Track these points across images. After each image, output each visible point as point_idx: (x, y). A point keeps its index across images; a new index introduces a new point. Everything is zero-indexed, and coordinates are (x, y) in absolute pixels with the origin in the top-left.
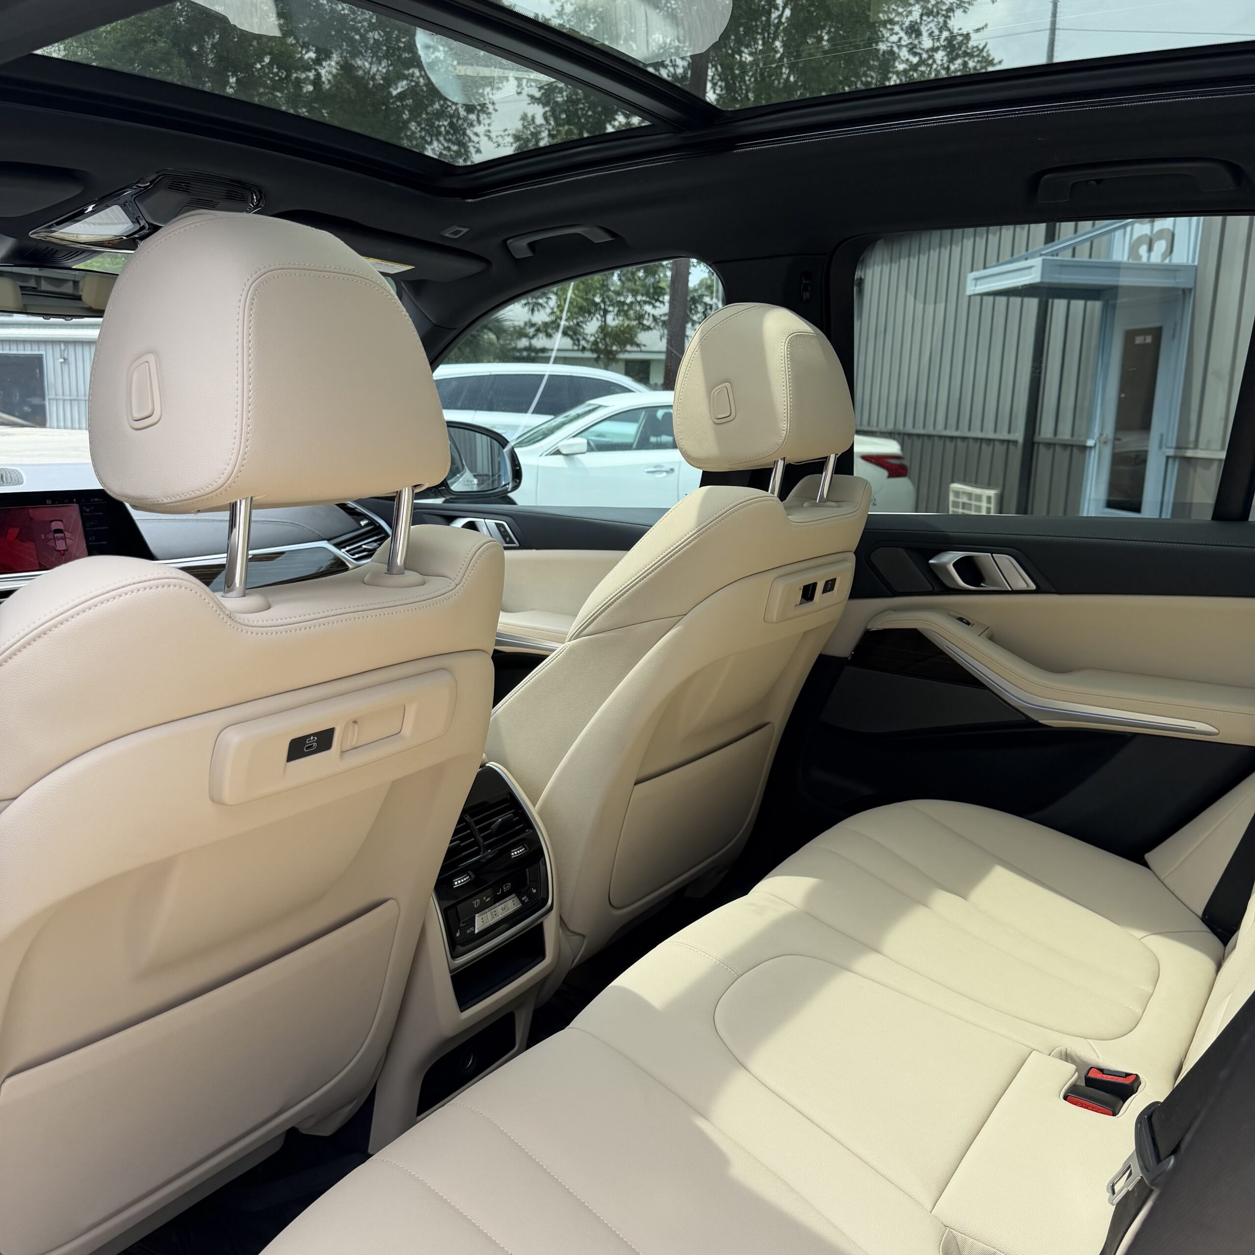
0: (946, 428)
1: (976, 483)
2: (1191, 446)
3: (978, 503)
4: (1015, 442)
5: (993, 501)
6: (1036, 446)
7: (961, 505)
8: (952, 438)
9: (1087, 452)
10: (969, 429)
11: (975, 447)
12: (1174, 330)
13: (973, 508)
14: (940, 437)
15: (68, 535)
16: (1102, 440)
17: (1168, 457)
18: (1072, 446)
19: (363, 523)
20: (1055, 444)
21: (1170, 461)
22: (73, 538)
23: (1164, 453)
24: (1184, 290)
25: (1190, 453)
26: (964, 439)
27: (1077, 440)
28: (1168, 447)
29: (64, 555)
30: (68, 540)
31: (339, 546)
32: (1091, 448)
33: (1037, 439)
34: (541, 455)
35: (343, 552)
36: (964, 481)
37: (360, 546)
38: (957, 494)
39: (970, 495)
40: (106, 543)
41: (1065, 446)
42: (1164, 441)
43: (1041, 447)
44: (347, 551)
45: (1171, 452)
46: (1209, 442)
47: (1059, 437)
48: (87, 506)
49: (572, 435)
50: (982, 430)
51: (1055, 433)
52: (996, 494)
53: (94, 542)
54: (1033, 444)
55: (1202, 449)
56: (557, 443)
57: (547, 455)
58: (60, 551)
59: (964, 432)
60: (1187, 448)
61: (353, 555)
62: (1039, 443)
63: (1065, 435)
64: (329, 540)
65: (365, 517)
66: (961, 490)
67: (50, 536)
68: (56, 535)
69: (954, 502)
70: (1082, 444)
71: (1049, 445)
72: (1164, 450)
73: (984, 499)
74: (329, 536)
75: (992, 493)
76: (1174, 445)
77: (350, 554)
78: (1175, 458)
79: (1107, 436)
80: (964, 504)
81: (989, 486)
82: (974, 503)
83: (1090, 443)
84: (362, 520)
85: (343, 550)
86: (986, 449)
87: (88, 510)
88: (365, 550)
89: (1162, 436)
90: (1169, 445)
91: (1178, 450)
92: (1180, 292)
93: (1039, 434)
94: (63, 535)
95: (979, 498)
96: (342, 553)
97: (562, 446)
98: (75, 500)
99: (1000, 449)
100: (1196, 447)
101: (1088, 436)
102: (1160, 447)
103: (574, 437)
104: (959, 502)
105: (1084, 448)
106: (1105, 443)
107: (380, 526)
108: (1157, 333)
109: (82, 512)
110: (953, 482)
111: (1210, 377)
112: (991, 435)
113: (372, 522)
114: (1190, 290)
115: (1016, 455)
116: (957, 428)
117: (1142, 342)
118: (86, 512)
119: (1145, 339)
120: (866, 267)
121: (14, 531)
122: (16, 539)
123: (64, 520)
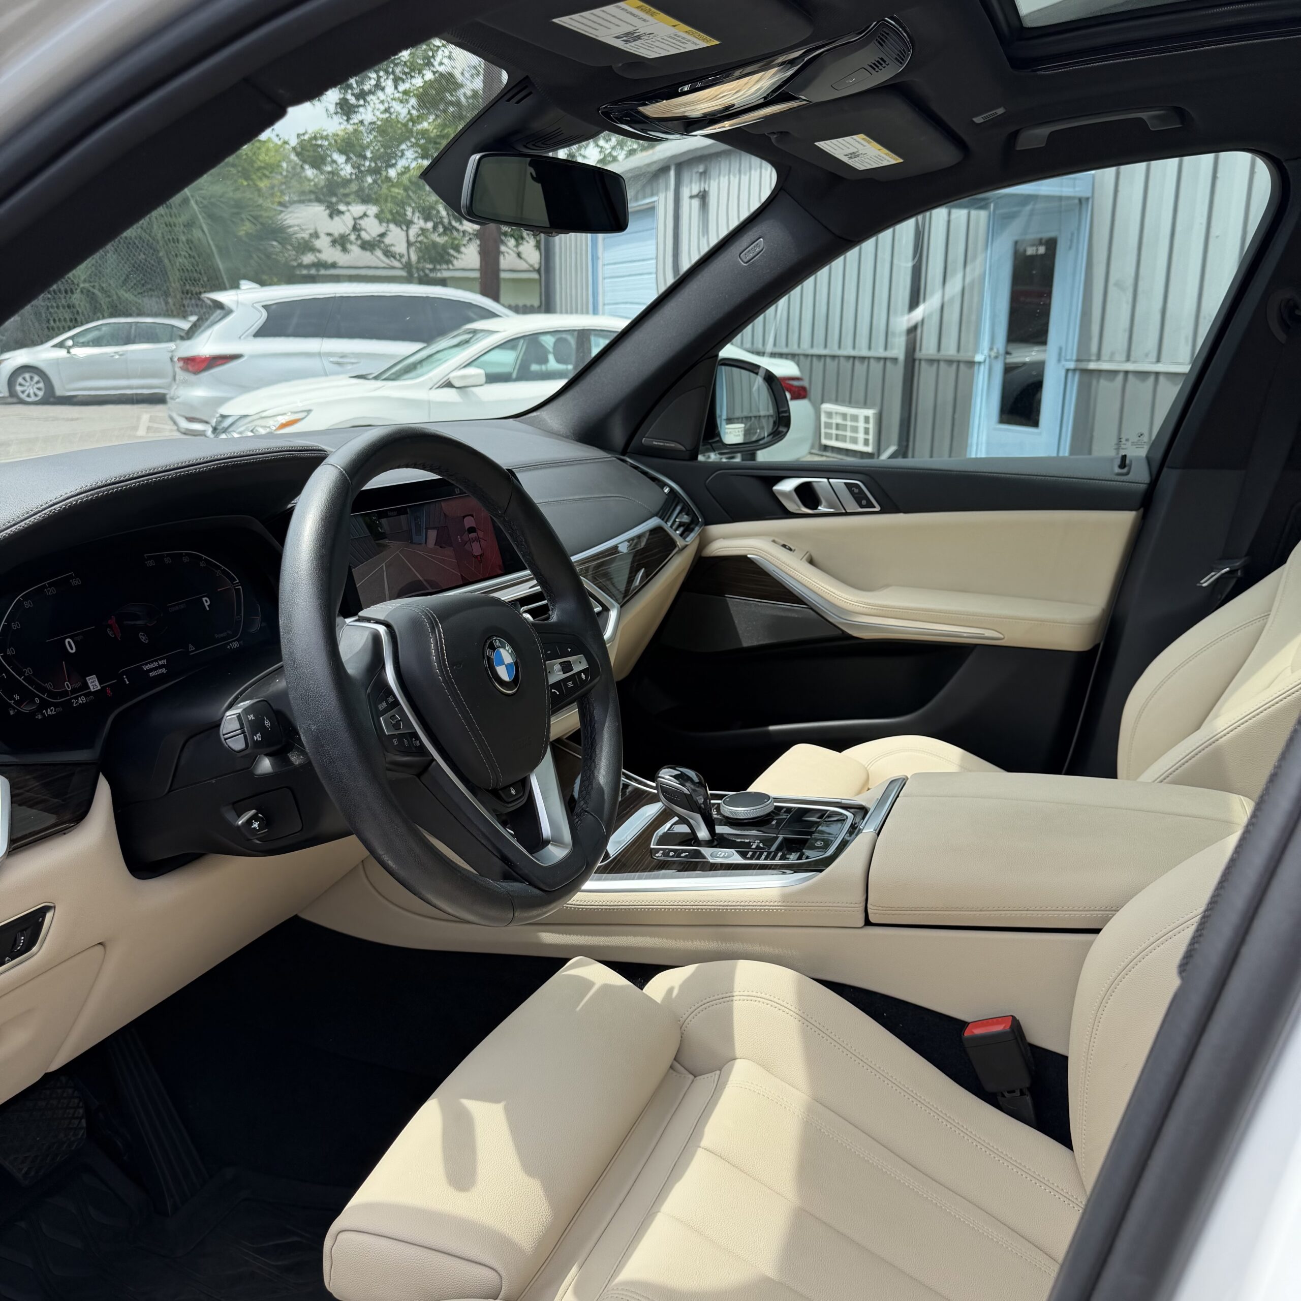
0: (812, 346)
1: (850, 403)
2: (1094, 358)
3: (854, 424)
4: (895, 360)
5: (871, 420)
6: (917, 363)
7: (834, 426)
8: (819, 357)
9: (976, 367)
10: (840, 347)
11: (847, 365)
12: (1071, 241)
13: (848, 429)
14: (806, 356)
15: (479, 532)
16: (993, 354)
17: (1068, 370)
18: (959, 362)
20: (938, 361)
21: (1070, 374)
22: (486, 538)
23: (1063, 366)
24: (1080, 200)
25: (1092, 366)
26: (833, 357)
27: (963, 356)
28: (1066, 360)
29: (481, 561)
30: (482, 541)
32: (980, 363)
33: (918, 355)
34: (431, 389)
36: (836, 401)
38: (829, 414)
39: (844, 416)
41: (950, 362)
42: (1063, 354)
43: (923, 363)
45: (1072, 365)
46: (1113, 354)
47: (943, 352)
49: (462, 366)
50: (854, 348)
51: (939, 349)
52: (874, 414)
54: (914, 360)
55: (1105, 361)
56: (449, 373)
57: (437, 388)
58: (477, 557)
59: (833, 350)
60: (1089, 361)
62: (920, 360)
63: (950, 350)
66: (834, 411)
67: (465, 537)
68: (470, 536)
69: (826, 423)
70: (970, 359)
71: (931, 361)
72: (1063, 362)
73: (862, 419)
75: (870, 412)
76: (1074, 358)
78: (1074, 370)
79: (998, 350)
80: (837, 425)
81: (865, 405)
82: (849, 423)
83: (979, 358)
86: (860, 368)
89: (1061, 349)
90: (1068, 357)
91: (1078, 363)
92: (1077, 201)
93: (920, 350)
94: (476, 534)
95: (855, 418)
97: (454, 377)
99: (876, 367)
100: (1099, 358)
101: (976, 350)
102: (1059, 360)
103: (465, 367)
104: (832, 424)
105: (971, 364)
106: (996, 357)
108: (1051, 245)
110: (823, 402)
111: (1111, 288)
112: (864, 353)
114: (1087, 199)
115: (897, 374)
116: (826, 346)
117: (1034, 253)
119: (1037, 250)
120: (710, 178)
121: (433, 534)
122: (435, 544)
123: (474, 515)
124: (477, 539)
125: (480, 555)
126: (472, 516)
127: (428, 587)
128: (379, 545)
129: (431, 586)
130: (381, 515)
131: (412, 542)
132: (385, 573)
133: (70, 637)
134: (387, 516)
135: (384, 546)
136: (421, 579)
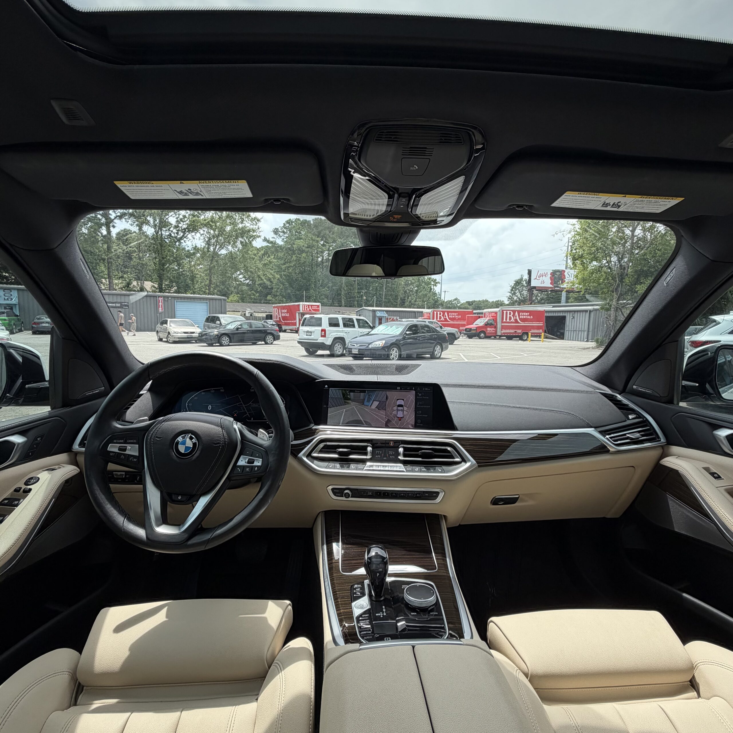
15: (405, 408)
19: (631, 417)
22: (408, 411)
29: (401, 420)
30: (405, 412)
31: (604, 433)
35: (607, 438)
37: (625, 435)
40: (427, 416)
44: (611, 438)
48: (420, 393)
53: (420, 414)
58: (399, 418)
61: (615, 441)
64: (595, 428)
65: (633, 411)
67: (395, 408)
68: (398, 408)
74: (595, 425)
77: (613, 440)
84: (631, 414)
85: (607, 437)
87: (420, 395)
88: (628, 438)
94: (402, 408)
96: (605, 439)
98: (414, 388)
107: (647, 420)
109: (416, 395)
113: (639, 416)
118: (419, 396)
121: (376, 403)
122: (376, 408)
123: (405, 400)
124: (403, 411)
125: (401, 418)
126: (403, 400)
127: (364, 423)
128: (346, 402)
129: (366, 424)
130: (351, 391)
131: (363, 404)
132: (344, 414)
133: (211, 405)
134: (354, 392)
135: (348, 403)
136: (361, 419)
